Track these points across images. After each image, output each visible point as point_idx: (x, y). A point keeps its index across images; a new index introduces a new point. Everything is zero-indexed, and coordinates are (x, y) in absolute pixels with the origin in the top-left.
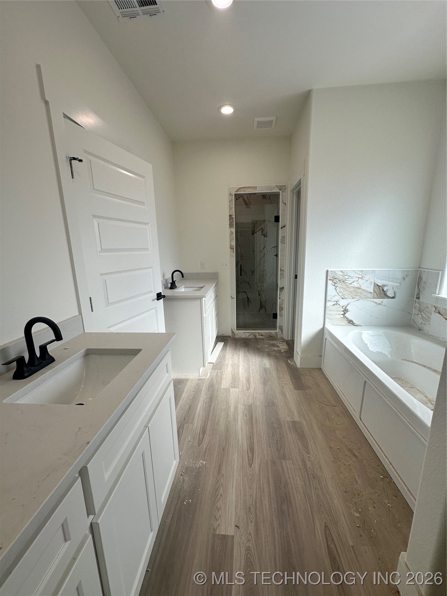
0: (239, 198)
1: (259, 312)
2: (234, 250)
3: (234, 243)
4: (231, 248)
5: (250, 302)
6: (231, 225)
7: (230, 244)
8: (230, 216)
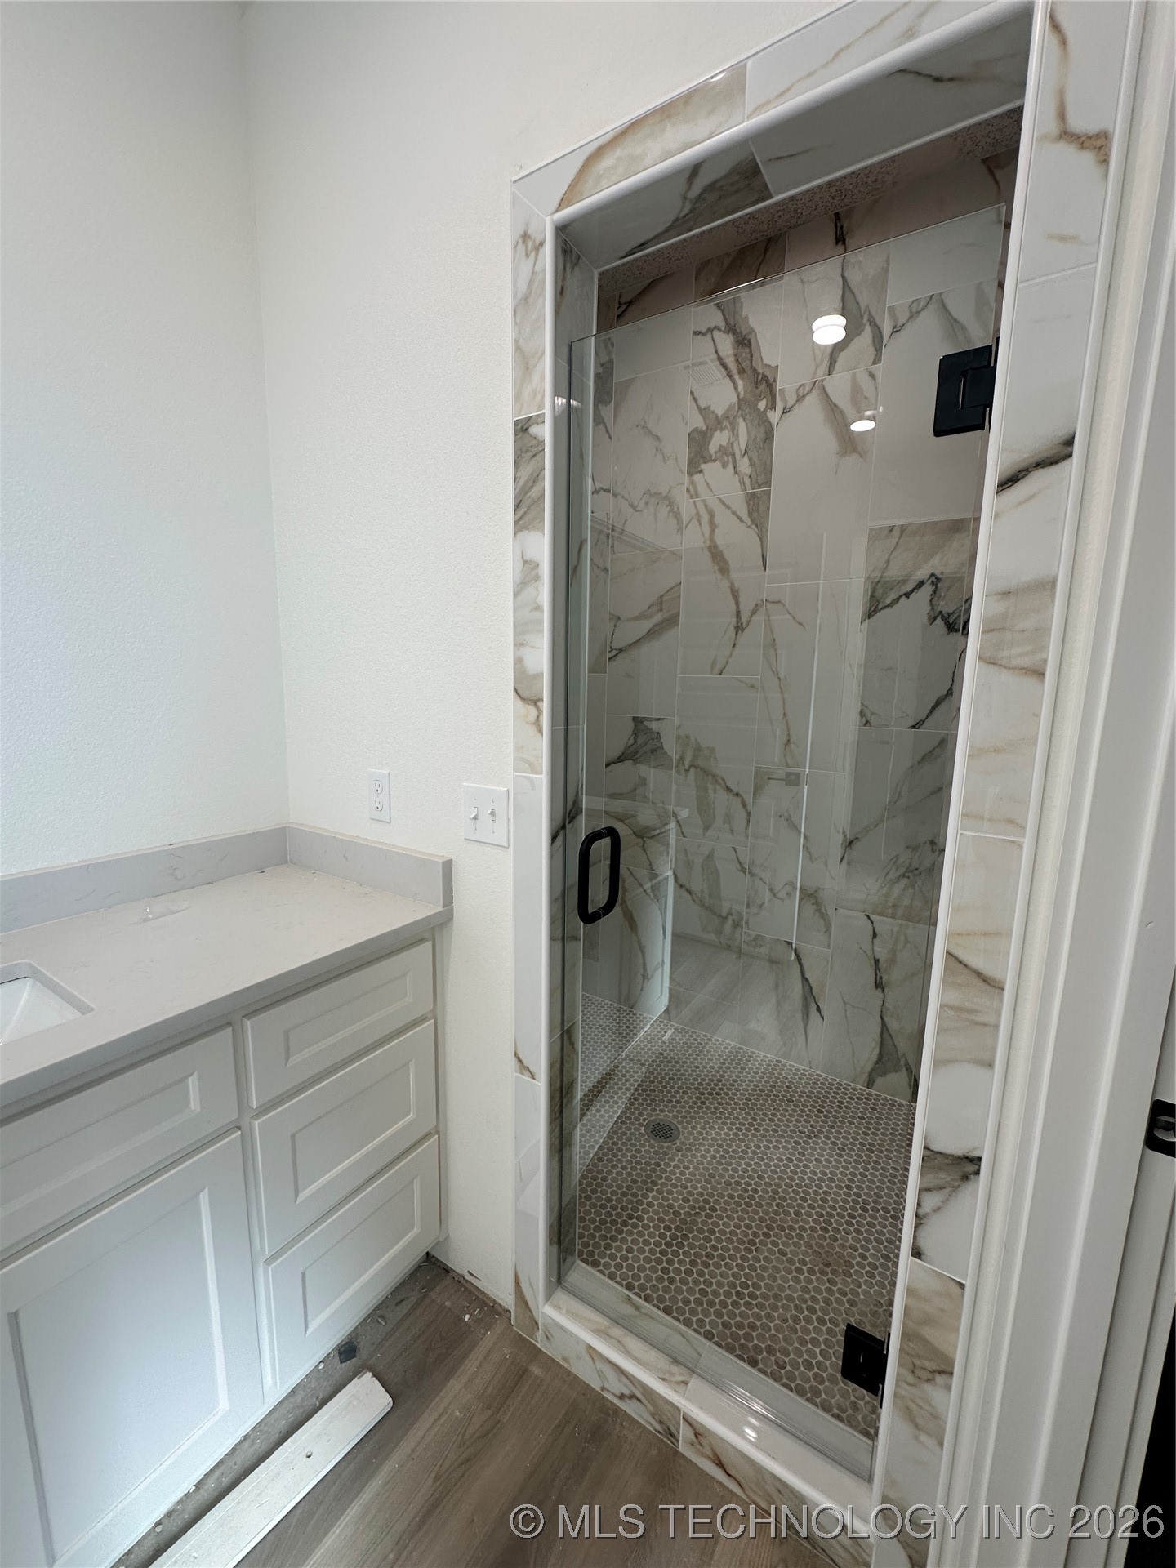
0: (800, 399)
1: (870, 1084)
2: (540, 711)
3: (541, 658)
4: (526, 694)
5: (818, 1009)
6: (523, 510)
7: (519, 661)
8: (522, 428)
